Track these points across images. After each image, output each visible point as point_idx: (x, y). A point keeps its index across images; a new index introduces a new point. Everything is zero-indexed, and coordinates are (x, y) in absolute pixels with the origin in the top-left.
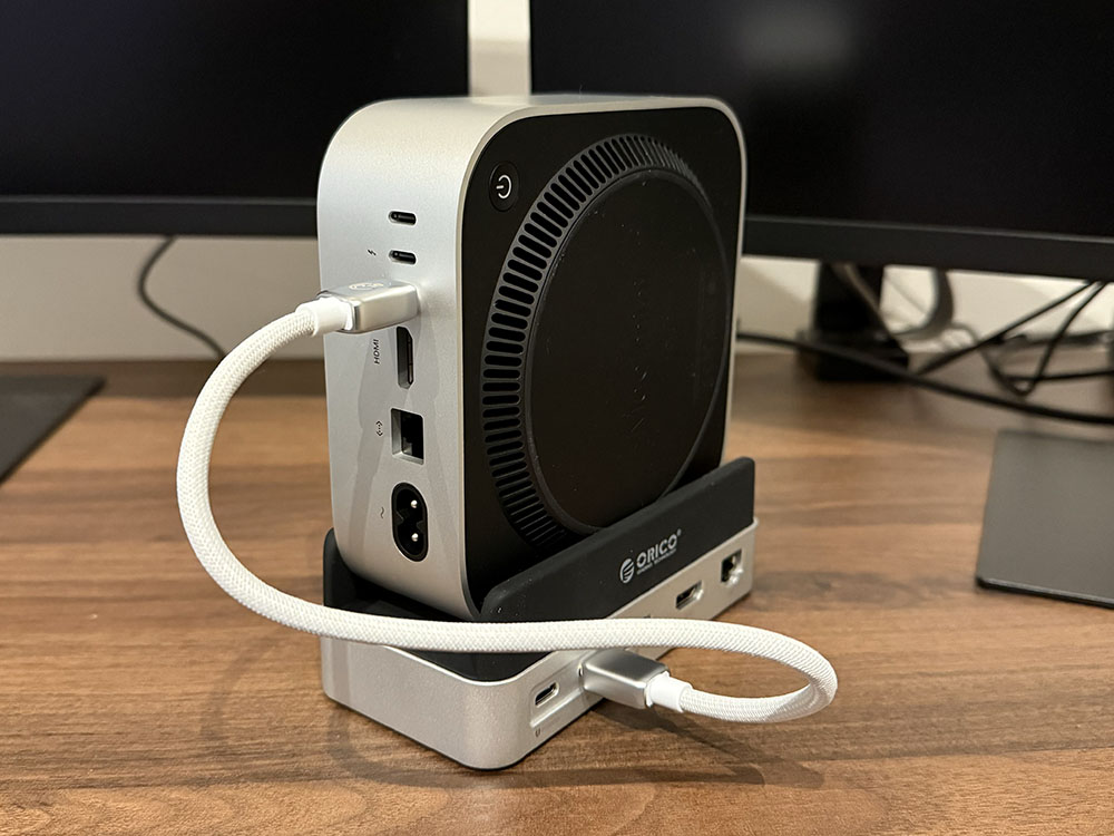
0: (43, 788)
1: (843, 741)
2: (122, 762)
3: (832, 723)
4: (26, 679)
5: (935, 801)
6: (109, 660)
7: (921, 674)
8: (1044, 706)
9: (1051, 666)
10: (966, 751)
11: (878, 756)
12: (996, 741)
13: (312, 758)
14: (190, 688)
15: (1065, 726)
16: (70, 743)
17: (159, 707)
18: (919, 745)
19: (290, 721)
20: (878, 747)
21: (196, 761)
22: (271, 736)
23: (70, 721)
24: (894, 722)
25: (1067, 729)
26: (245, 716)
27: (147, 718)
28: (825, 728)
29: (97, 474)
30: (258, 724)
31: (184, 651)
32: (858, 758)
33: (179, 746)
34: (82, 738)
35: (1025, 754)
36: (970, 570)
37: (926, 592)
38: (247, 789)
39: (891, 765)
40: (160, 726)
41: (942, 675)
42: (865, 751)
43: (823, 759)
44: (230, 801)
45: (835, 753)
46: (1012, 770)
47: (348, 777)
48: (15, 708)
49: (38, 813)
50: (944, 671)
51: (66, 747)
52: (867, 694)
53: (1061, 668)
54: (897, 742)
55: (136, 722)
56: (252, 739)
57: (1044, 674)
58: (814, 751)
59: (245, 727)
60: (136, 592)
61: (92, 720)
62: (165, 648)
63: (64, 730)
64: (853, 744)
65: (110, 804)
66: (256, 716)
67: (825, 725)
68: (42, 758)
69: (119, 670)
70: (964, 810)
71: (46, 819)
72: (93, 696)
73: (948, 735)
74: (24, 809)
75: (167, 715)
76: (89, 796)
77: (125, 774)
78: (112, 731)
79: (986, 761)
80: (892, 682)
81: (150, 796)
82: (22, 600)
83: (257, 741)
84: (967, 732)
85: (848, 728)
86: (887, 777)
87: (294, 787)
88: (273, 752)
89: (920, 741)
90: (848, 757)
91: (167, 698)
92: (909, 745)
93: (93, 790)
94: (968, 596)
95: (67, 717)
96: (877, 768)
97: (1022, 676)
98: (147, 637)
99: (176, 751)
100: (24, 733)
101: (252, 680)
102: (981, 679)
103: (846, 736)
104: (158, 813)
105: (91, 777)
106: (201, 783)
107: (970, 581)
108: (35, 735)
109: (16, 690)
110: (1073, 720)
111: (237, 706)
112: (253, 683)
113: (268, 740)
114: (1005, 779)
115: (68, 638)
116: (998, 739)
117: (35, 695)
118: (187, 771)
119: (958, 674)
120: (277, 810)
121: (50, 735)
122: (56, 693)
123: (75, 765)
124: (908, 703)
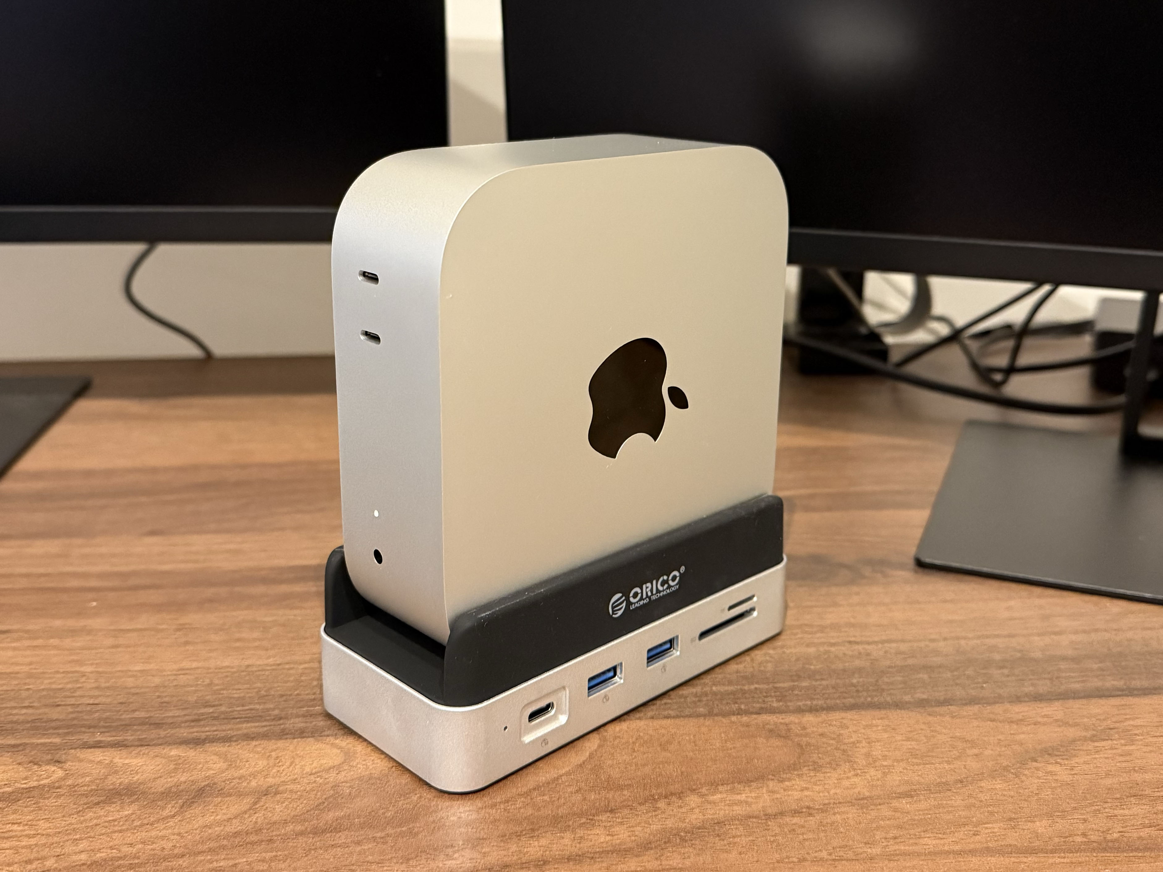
0: (57, 748)
1: (770, 699)
2: (126, 726)
3: (764, 683)
4: (34, 659)
5: (842, 747)
6: (110, 641)
7: (850, 642)
8: (957, 669)
9: (970, 635)
10: (878, 706)
11: (800, 711)
12: (907, 698)
13: (297, 720)
14: (186, 664)
15: (972, 686)
16: (78, 712)
17: (157, 680)
18: (838, 701)
19: (278, 691)
20: (800, 703)
21: (192, 724)
22: (259, 703)
23: (78, 693)
24: (818, 683)
25: (973, 688)
26: (236, 687)
27: (147, 690)
28: (756, 688)
29: (89, 473)
30: (248, 693)
31: (178, 633)
32: (781, 712)
33: (177, 713)
34: (89, 708)
35: (930, 709)
36: (912, 551)
37: (867, 571)
38: (239, 746)
39: (809, 719)
40: (159, 697)
41: (869, 643)
42: (788, 706)
43: (752, 713)
44: (224, 757)
45: (762, 708)
46: (917, 722)
47: (328, 736)
48: (25, 684)
49: (53, 768)
50: (870, 640)
51: (74, 716)
52: (798, 660)
53: (979, 637)
54: (817, 699)
55: (137, 694)
56: (243, 706)
57: (963, 642)
58: (743, 707)
59: (236, 696)
60: (133, 581)
61: (96, 693)
62: (162, 630)
63: (72, 701)
64: (779, 701)
65: (116, 760)
66: (246, 686)
67: (757, 686)
68: (53, 724)
69: (119, 649)
70: (868, 755)
71: (60, 773)
72: (98, 672)
73: (865, 694)
74: (40, 765)
75: (165, 687)
76: (98, 755)
77: (129, 737)
78: (115, 702)
79: (895, 715)
80: (822, 649)
81: (152, 754)
82: (24, 591)
83: (247, 708)
84: (883, 690)
85: (776, 688)
86: (804, 728)
87: (281, 744)
88: (260, 716)
89: (839, 698)
90: (772, 711)
91: (164, 673)
92: (828, 701)
93: (101, 749)
94: (907, 574)
95: (75, 690)
96: (797, 721)
97: (942, 644)
98: (144, 620)
99: (173, 717)
100: (35, 704)
101: (241, 657)
102: (903, 647)
103: (773, 694)
104: (160, 766)
105: (99, 739)
106: (197, 742)
107: (911, 562)
108: (46, 706)
109: (26, 669)
110: (980, 680)
111: (229, 679)
112: (243, 659)
113: (257, 707)
114: (909, 729)
115: (72, 623)
116: (910, 696)
117: (44, 673)
118: (184, 732)
119: (883, 642)
120: (265, 762)
121: (58, 705)
122: (61, 670)
123: (83, 729)
124: (833, 667)
